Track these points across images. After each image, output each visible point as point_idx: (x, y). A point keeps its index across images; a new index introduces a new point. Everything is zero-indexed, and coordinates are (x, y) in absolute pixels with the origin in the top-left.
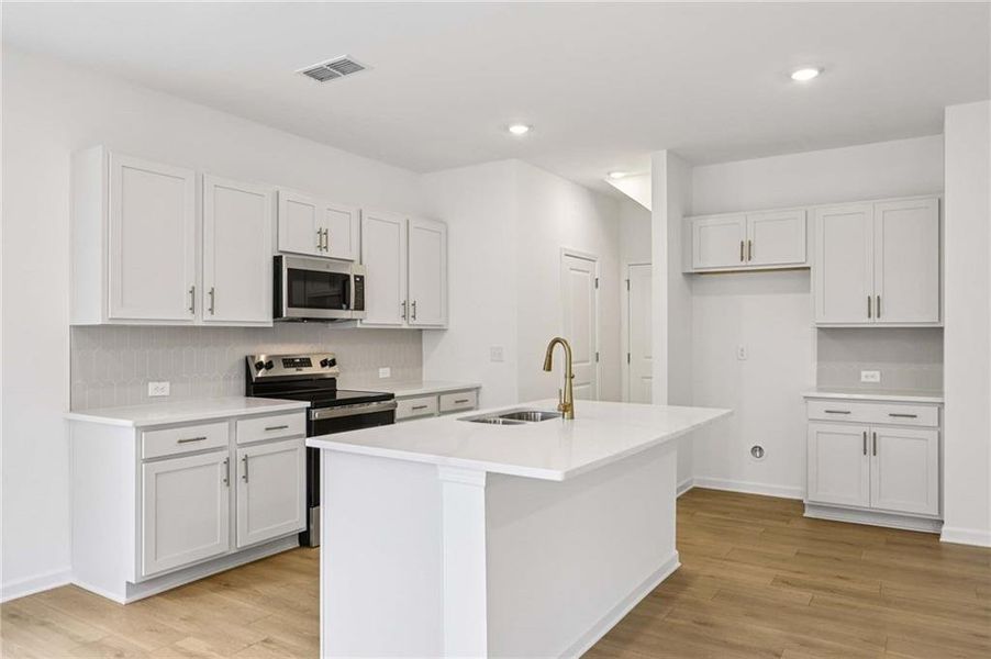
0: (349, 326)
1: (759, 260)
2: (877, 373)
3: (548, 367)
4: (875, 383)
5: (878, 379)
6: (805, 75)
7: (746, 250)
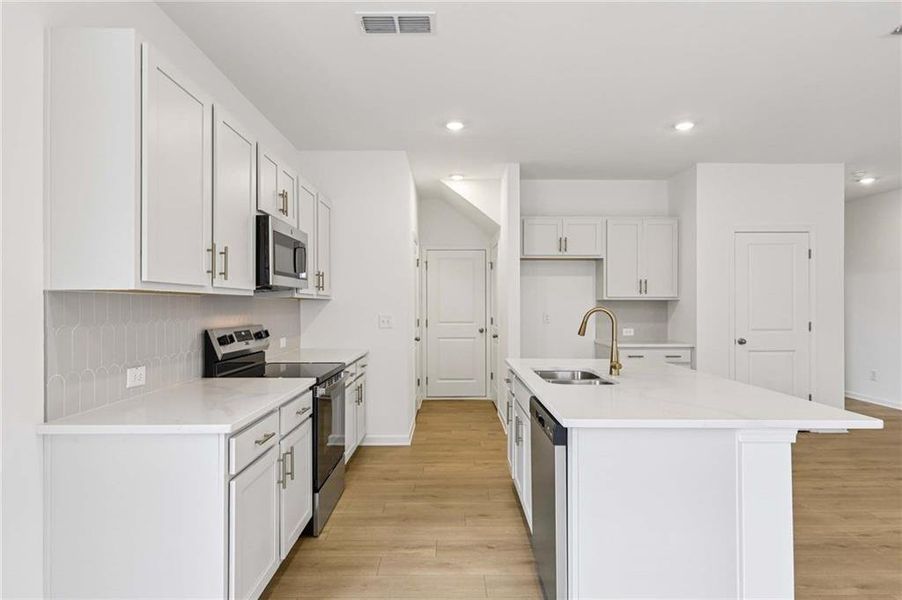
0: (288, 295)
1: (572, 252)
2: (632, 330)
3: (582, 332)
4: (630, 336)
5: (632, 334)
6: (685, 127)
7: (563, 244)
